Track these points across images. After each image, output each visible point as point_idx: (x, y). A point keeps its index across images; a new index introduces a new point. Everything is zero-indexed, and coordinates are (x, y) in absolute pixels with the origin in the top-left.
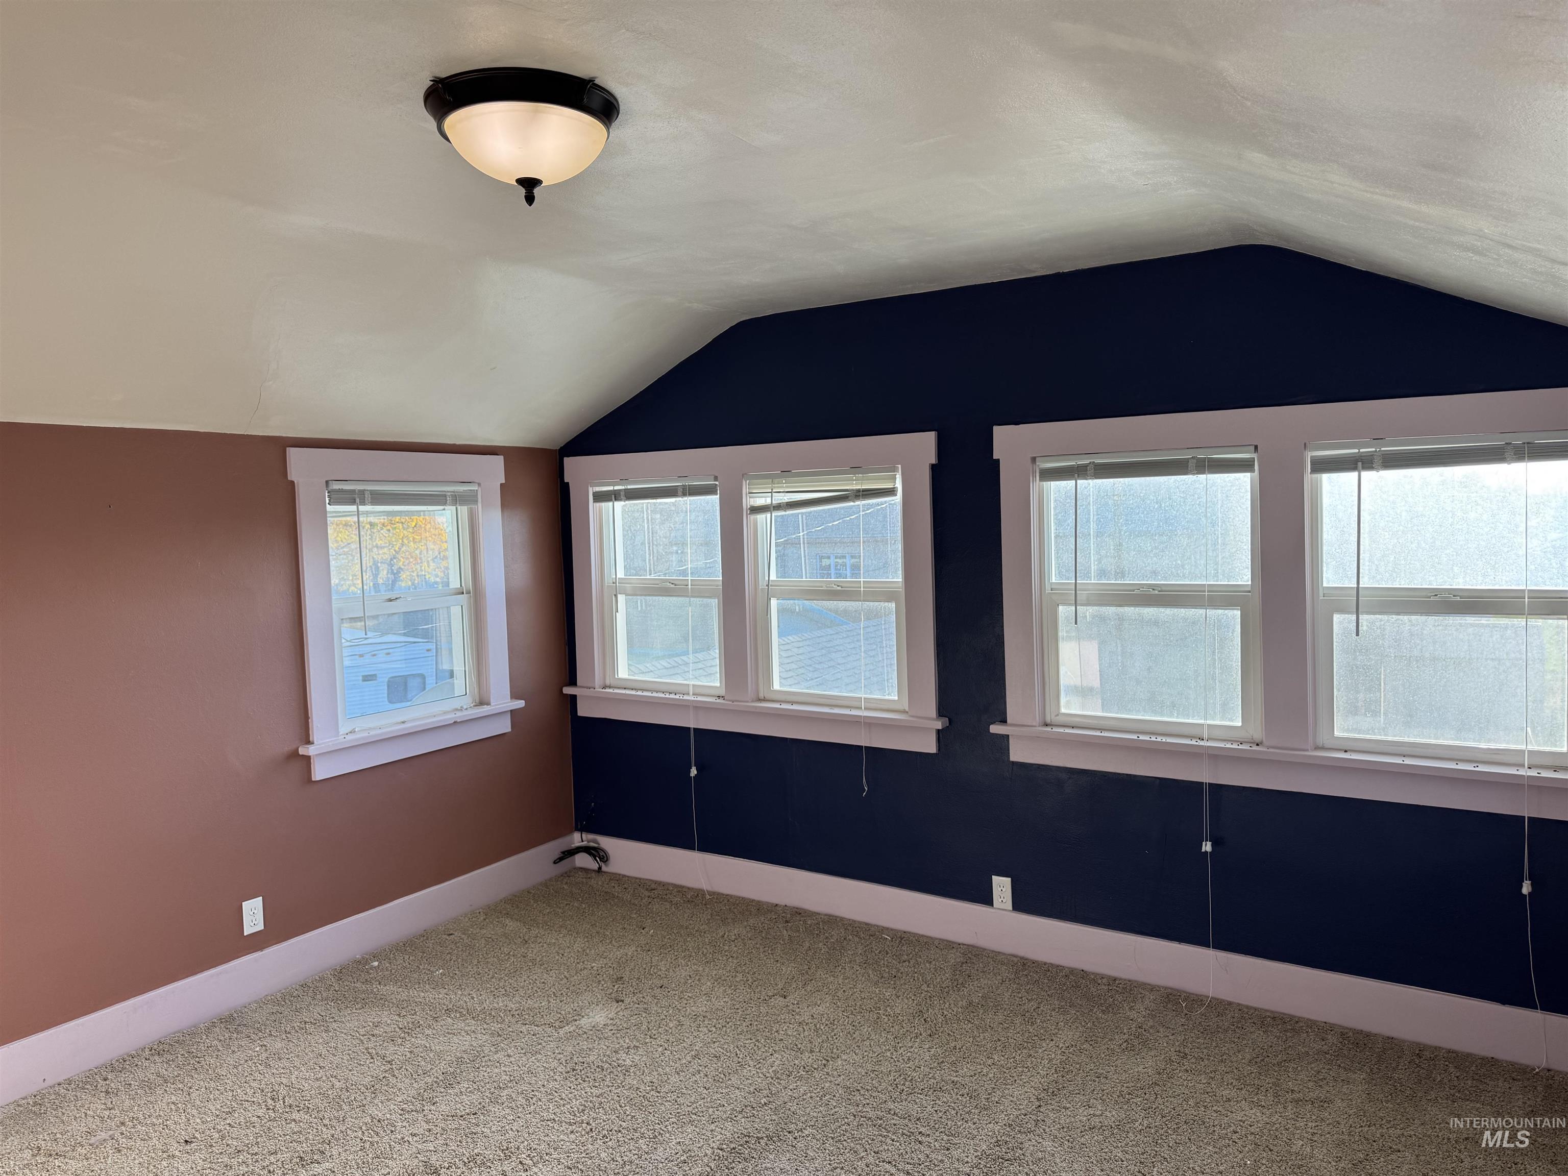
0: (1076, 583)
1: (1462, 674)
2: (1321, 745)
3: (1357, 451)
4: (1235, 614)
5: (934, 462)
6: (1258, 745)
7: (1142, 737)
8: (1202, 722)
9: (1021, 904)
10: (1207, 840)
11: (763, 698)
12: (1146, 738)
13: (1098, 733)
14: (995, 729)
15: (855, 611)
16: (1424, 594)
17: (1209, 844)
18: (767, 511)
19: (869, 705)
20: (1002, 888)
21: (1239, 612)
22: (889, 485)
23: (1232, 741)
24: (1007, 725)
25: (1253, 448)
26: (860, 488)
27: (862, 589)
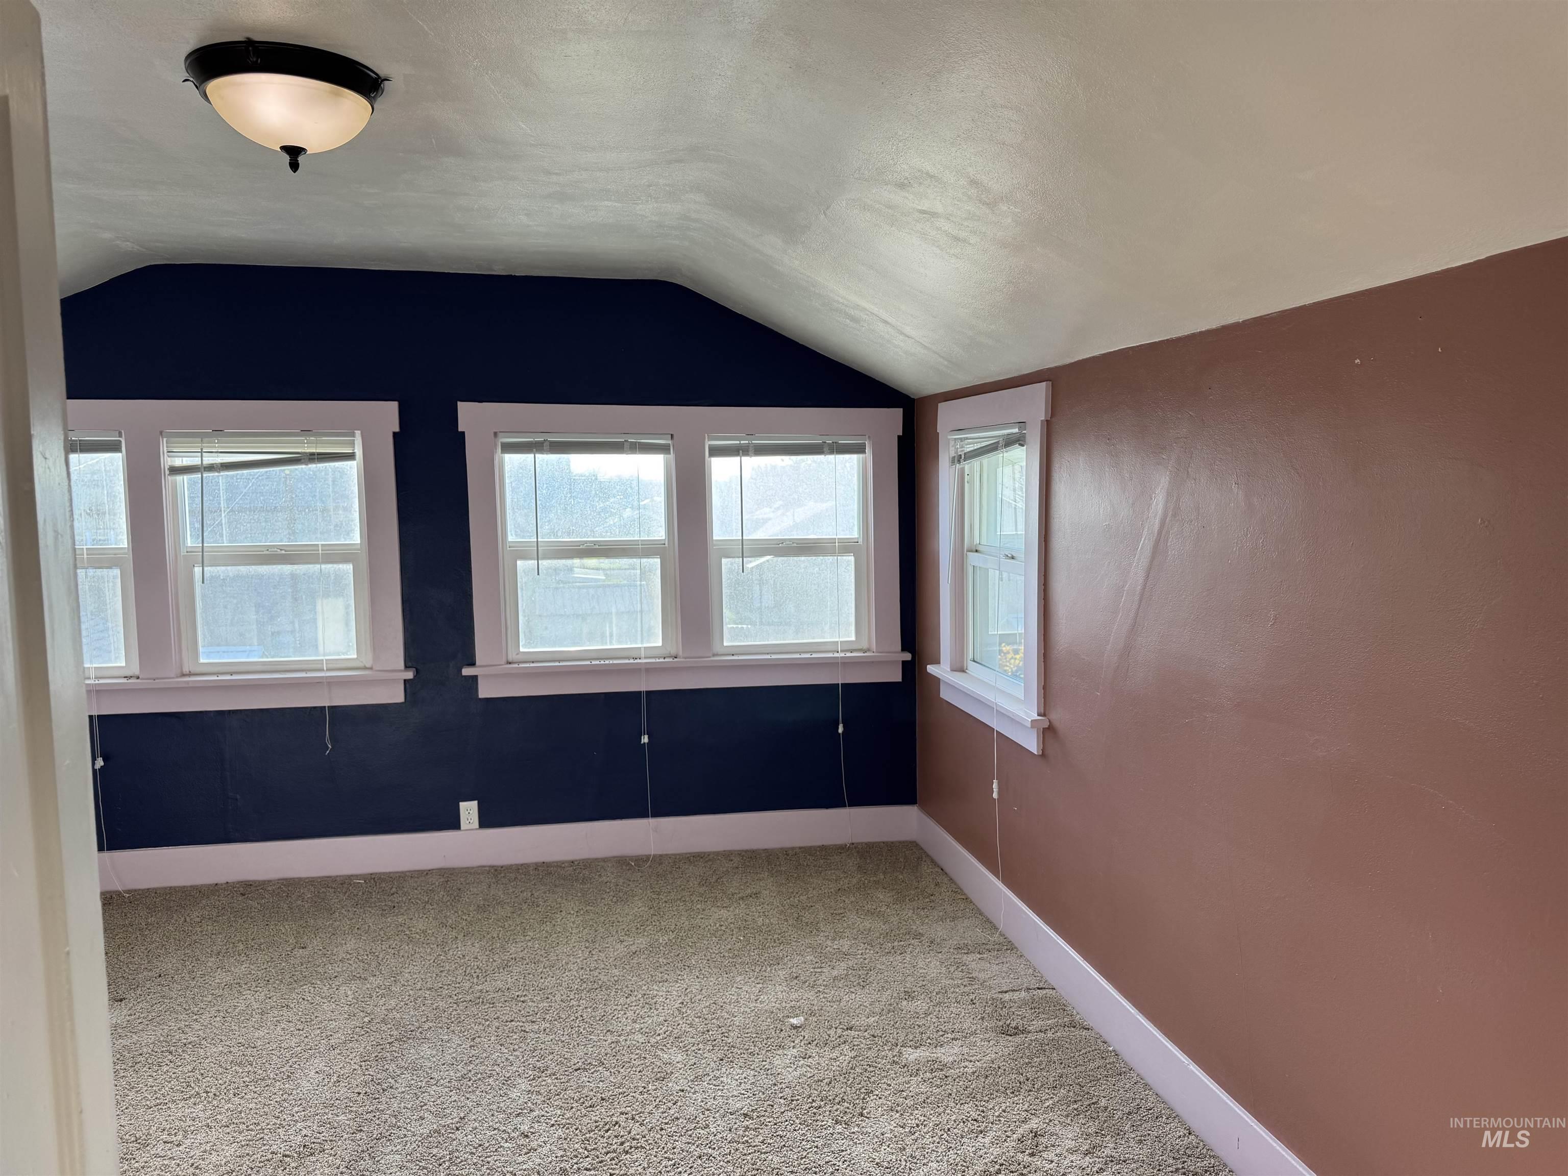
0: (537, 541)
1: (798, 595)
2: (716, 653)
3: (739, 442)
4: (656, 562)
5: (397, 429)
6: (676, 658)
7: (594, 663)
8: (640, 646)
9: (487, 821)
10: (644, 734)
11: (188, 672)
12: (597, 662)
13: (557, 664)
14: (467, 671)
15: (304, 574)
16: (775, 542)
17: (646, 736)
18: (199, 471)
19: (331, 666)
20: (469, 811)
21: (659, 560)
22: (348, 450)
23: (659, 658)
24: (476, 667)
25: (670, 436)
26: (314, 451)
27: (320, 552)
